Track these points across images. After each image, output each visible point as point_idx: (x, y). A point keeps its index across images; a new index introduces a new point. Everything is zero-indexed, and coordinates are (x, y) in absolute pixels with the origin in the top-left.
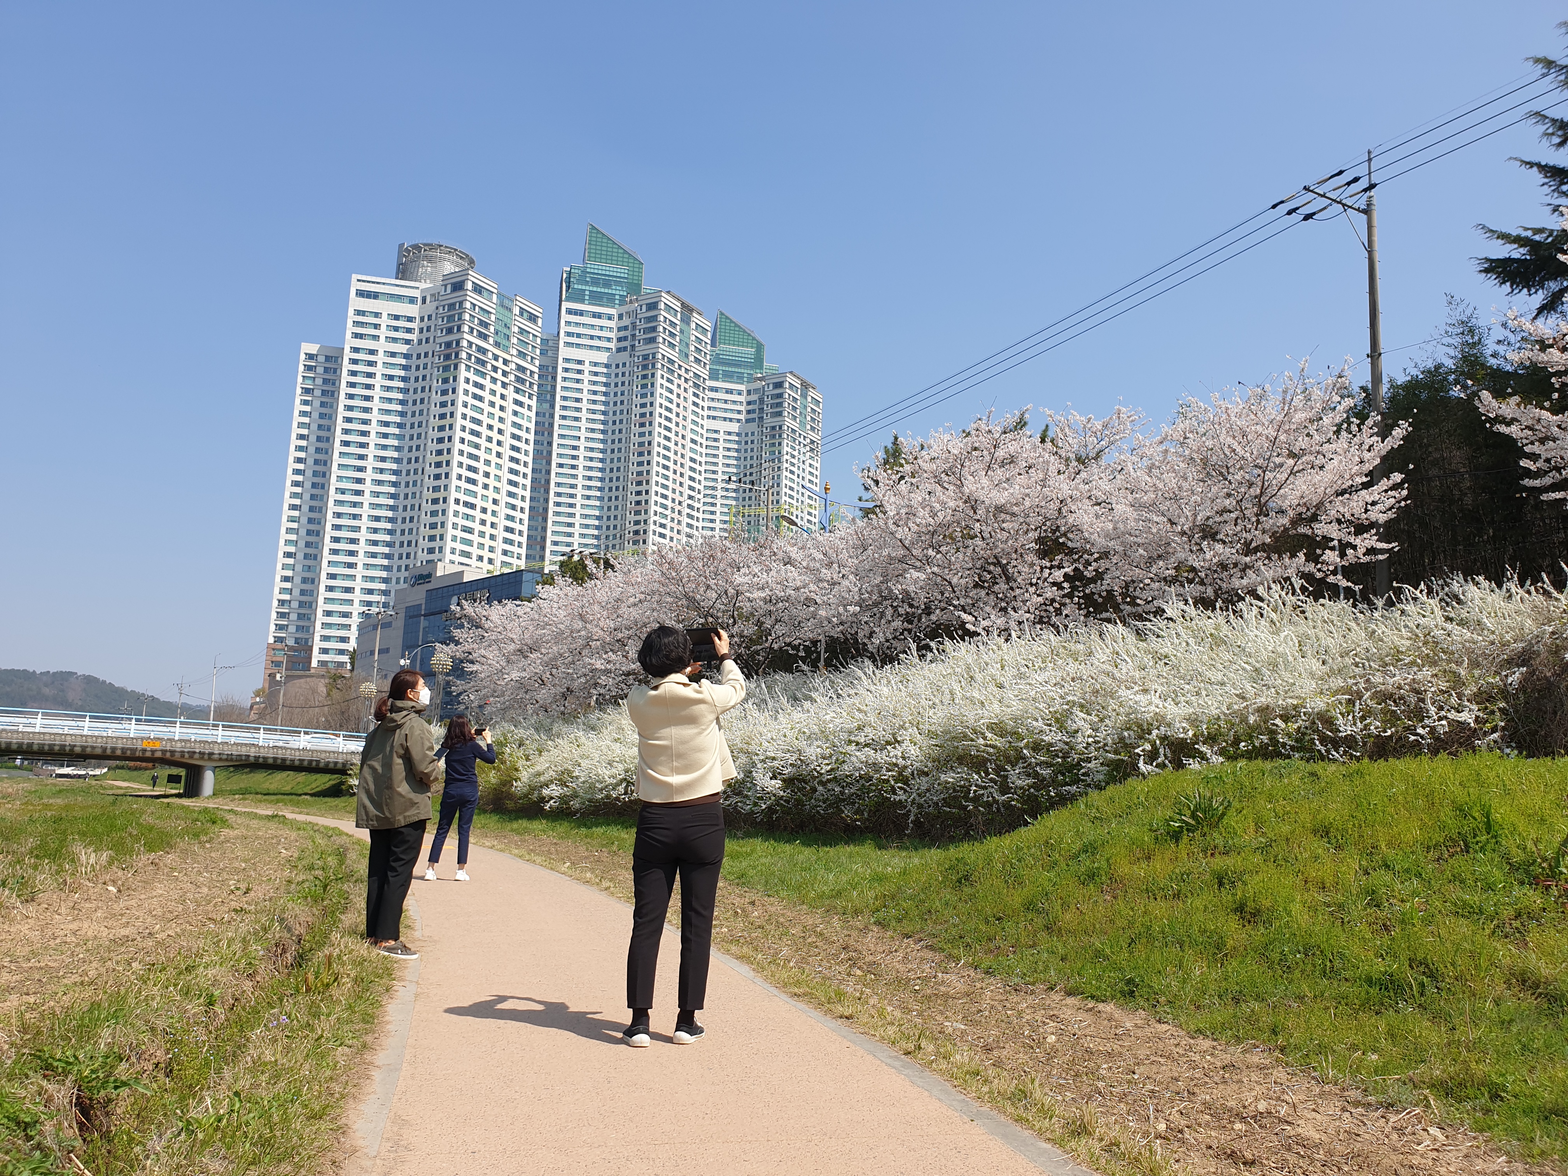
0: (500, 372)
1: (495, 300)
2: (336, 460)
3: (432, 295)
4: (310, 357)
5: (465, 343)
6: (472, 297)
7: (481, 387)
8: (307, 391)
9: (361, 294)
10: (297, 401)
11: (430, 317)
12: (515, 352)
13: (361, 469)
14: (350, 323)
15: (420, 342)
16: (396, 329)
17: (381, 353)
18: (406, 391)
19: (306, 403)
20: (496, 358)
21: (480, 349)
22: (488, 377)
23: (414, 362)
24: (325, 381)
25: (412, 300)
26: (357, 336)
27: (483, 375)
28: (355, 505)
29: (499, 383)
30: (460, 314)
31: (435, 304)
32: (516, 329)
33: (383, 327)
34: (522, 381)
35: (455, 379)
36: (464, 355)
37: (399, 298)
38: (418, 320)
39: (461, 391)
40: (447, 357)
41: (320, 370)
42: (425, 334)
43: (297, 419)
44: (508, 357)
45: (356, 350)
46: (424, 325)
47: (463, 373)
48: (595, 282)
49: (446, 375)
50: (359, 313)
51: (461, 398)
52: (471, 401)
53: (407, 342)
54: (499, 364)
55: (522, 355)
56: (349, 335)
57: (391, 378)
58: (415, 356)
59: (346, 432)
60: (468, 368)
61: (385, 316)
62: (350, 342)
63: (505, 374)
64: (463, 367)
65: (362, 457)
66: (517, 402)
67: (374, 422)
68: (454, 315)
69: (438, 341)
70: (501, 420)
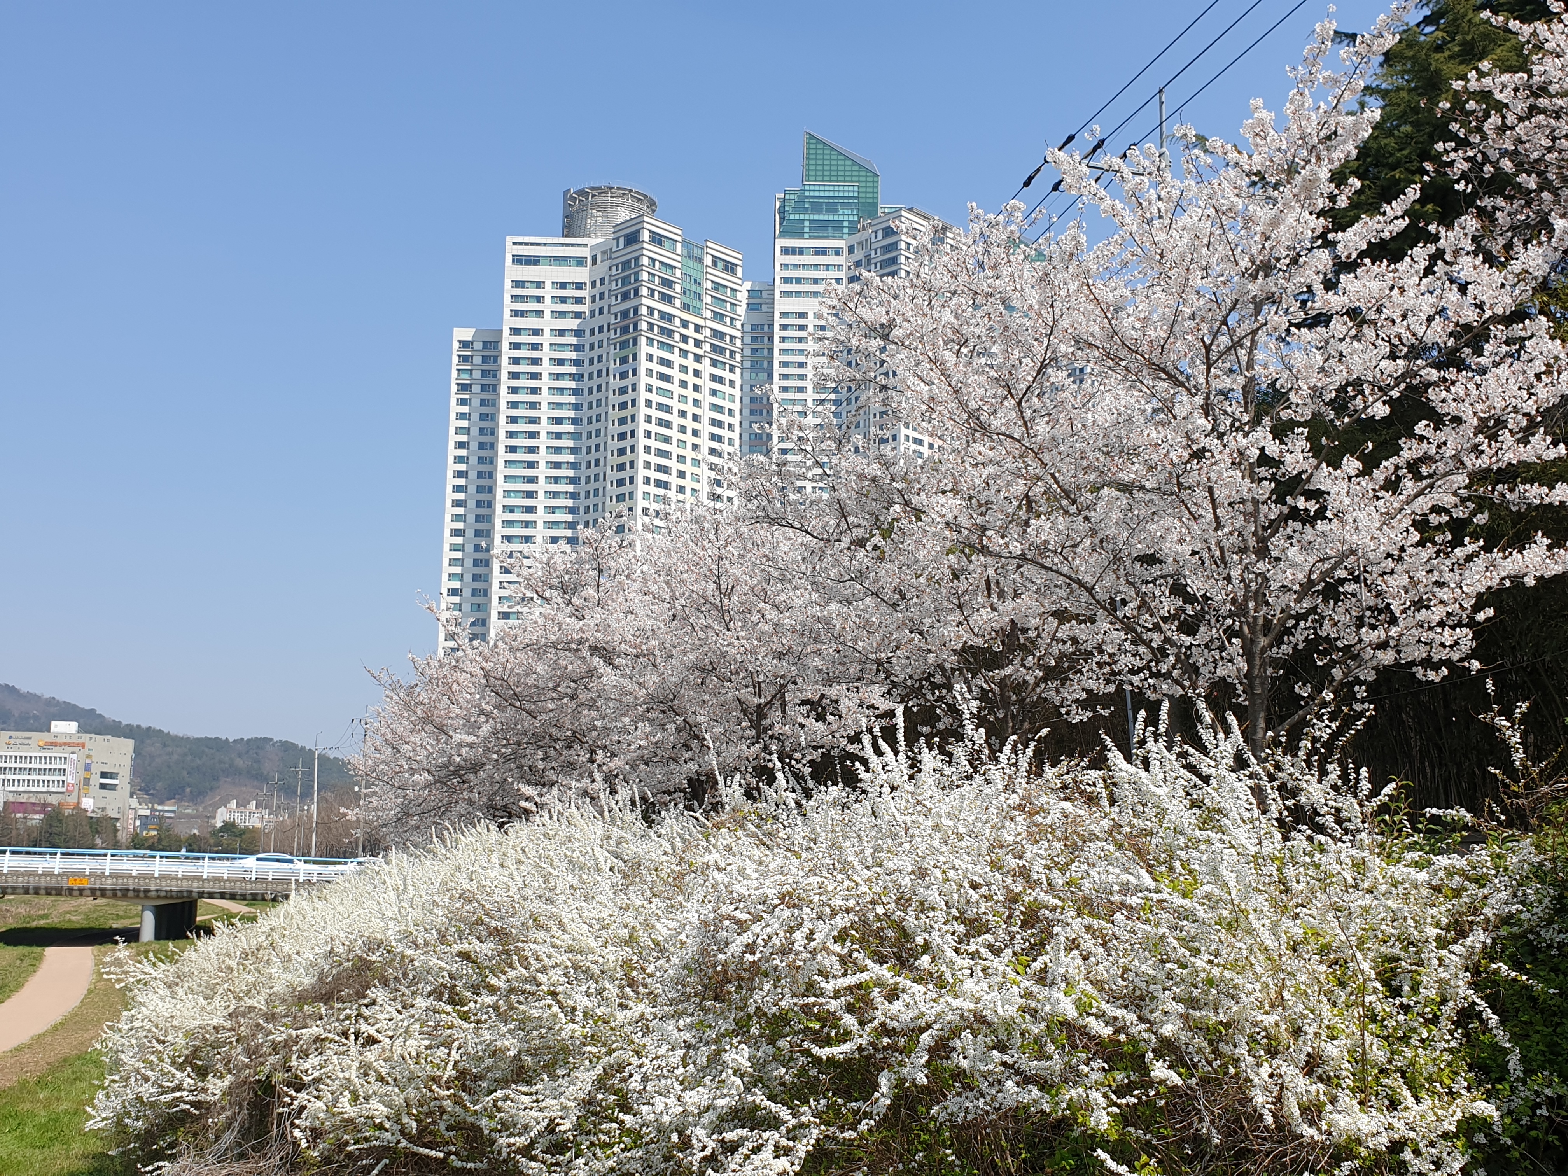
0: (691, 341)
1: (679, 251)
2: (501, 471)
3: (604, 253)
4: (465, 344)
5: (644, 311)
6: (650, 250)
7: (668, 363)
8: (463, 388)
9: (518, 260)
10: (453, 401)
11: (602, 281)
12: (708, 314)
13: (532, 480)
14: (507, 299)
15: (593, 313)
16: (563, 300)
17: (547, 332)
18: (578, 377)
19: (463, 402)
20: (685, 323)
21: (664, 316)
22: (677, 350)
23: (587, 339)
24: (485, 373)
25: (580, 261)
26: (517, 313)
27: (670, 348)
28: (527, 524)
29: (691, 356)
30: (637, 274)
31: (608, 263)
32: (709, 285)
33: (548, 299)
34: (720, 350)
35: (636, 357)
36: (644, 326)
37: (564, 260)
38: (589, 285)
39: (642, 372)
40: (625, 330)
41: (477, 360)
42: (599, 303)
43: (454, 423)
44: (700, 322)
45: (516, 331)
46: (596, 292)
47: (644, 348)
48: (816, 208)
49: (624, 353)
50: (518, 284)
51: (644, 380)
52: (656, 383)
53: (578, 315)
54: (690, 332)
55: (718, 317)
56: (507, 313)
57: (561, 362)
58: (587, 333)
59: (511, 434)
60: (650, 341)
61: (548, 285)
62: (509, 322)
63: (698, 343)
64: (643, 341)
65: (532, 465)
66: (715, 378)
67: (544, 420)
68: (629, 276)
69: (613, 310)
70: (696, 403)
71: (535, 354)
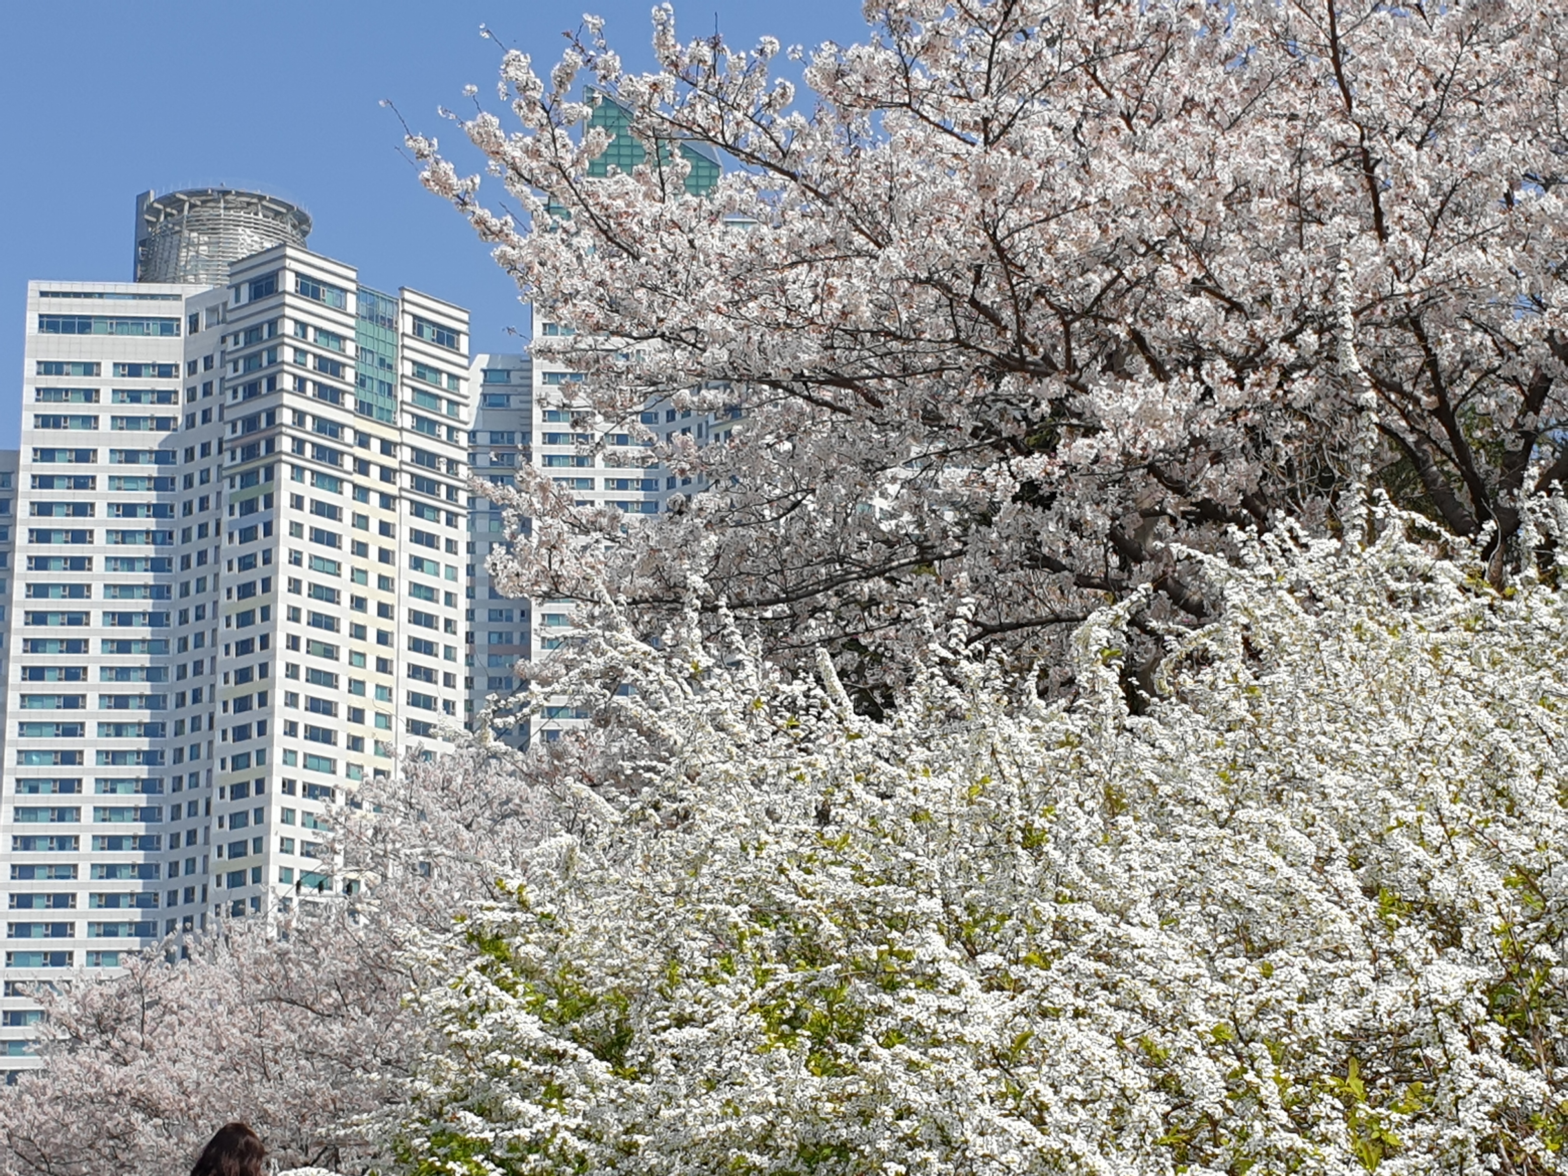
0: (375, 471)
1: (351, 307)
2: (14, 714)
3: (212, 311)
5: (286, 417)
6: (297, 308)
7: (332, 512)
9: (49, 323)
11: (208, 362)
12: (407, 421)
13: (72, 730)
14: (29, 394)
15: (190, 421)
16: (135, 396)
17: (103, 455)
18: (162, 538)
20: (363, 440)
21: (325, 426)
22: (348, 488)
23: (179, 468)
25: (167, 326)
26: (46, 422)
27: (335, 484)
28: (62, 814)
29: (374, 498)
30: (273, 351)
31: (218, 330)
32: (407, 369)
33: (106, 396)
34: (431, 487)
35: (269, 503)
36: (286, 444)
37: (137, 324)
38: (182, 370)
39: (283, 528)
40: (250, 452)
42: (201, 403)
44: (392, 435)
45: (46, 454)
46: (197, 381)
47: (287, 484)
49: (249, 493)
50: (48, 368)
52: (307, 547)
53: (162, 423)
54: (374, 453)
55: (425, 426)
56: (28, 421)
58: (180, 456)
59: (34, 646)
60: (298, 472)
61: (107, 369)
62: (31, 438)
63: (387, 474)
64: (285, 471)
65: (72, 702)
66: (418, 537)
68: (258, 354)
69: (229, 415)
70: (385, 583)
71: (81, 496)
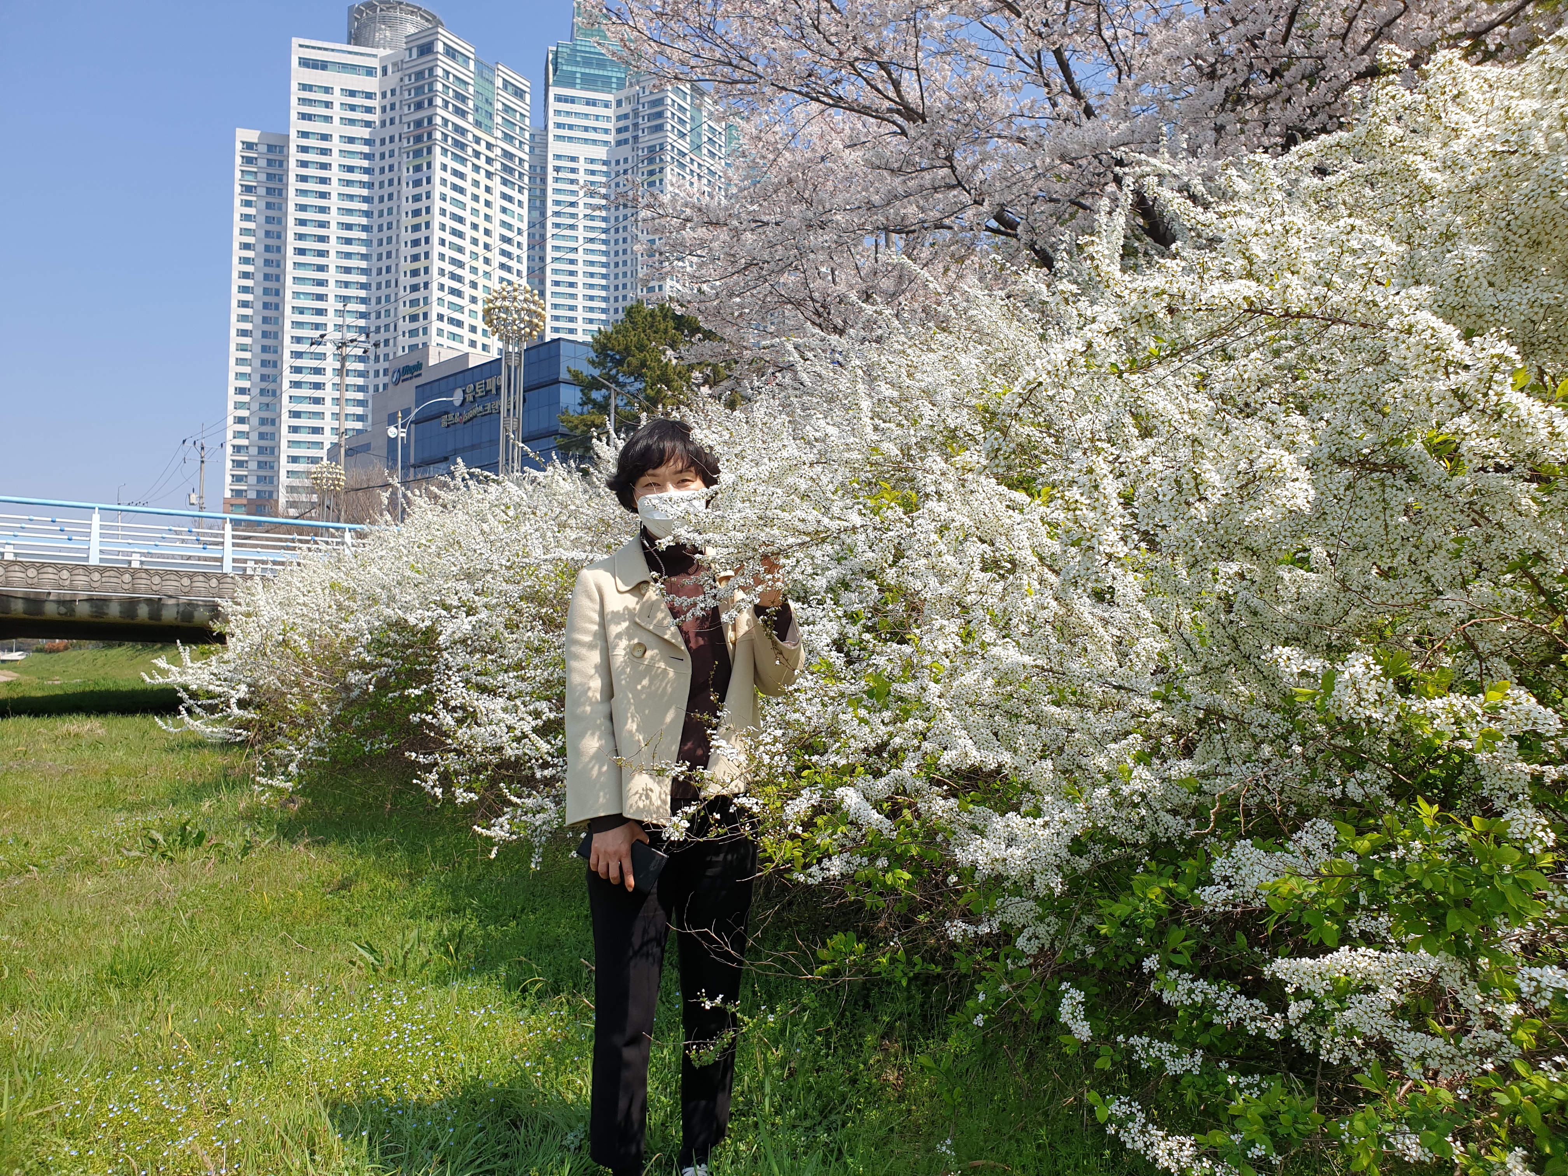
0: (483, 158)
1: (472, 68)
2: (290, 272)
3: (395, 64)
4: (249, 146)
5: (438, 121)
6: (444, 63)
7: (462, 176)
8: (248, 189)
9: (306, 63)
10: (237, 202)
11: (393, 92)
12: (499, 134)
13: (321, 283)
14: (294, 101)
15: (383, 123)
16: (353, 108)
17: (336, 138)
18: (370, 185)
19: (248, 204)
20: (477, 140)
21: (457, 129)
22: (469, 164)
23: (378, 149)
24: (270, 177)
25: (370, 71)
26: (304, 117)
27: (463, 161)
28: (317, 326)
29: (483, 172)
30: (431, 85)
31: (399, 75)
32: (500, 106)
33: (337, 106)
34: (511, 171)
35: (429, 166)
36: (438, 135)
37: (353, 68)
38: (379, 96)
39: (436, 181)
40: (418, 139)
41: (262, 163)
42: (389, 114)
43: (238, 224)
44: (492, 141)
45: (305, 135)
46: (387, 102)
47: (438, 159)
48: (587, 63)
49: (418, 161)
50: (305, 87)
51: (438, 190)
52: (451, 193)
53: (368, 124)
54: (482, 148)
55: (508, 138)
56: (294, 116)
57: (351, 169)
58: (378, 142)
59: (300, 236)
60: (445, 151)
61: (337, 91)
62: (296, 125)
63: (489, 161)
64: (438, 150)
65: (321, 268)
66: (504, 196)
67: (333, 225)
68: (423, 87)
69: (405, 120)
70: (487, 218)
71: (324, 159)
